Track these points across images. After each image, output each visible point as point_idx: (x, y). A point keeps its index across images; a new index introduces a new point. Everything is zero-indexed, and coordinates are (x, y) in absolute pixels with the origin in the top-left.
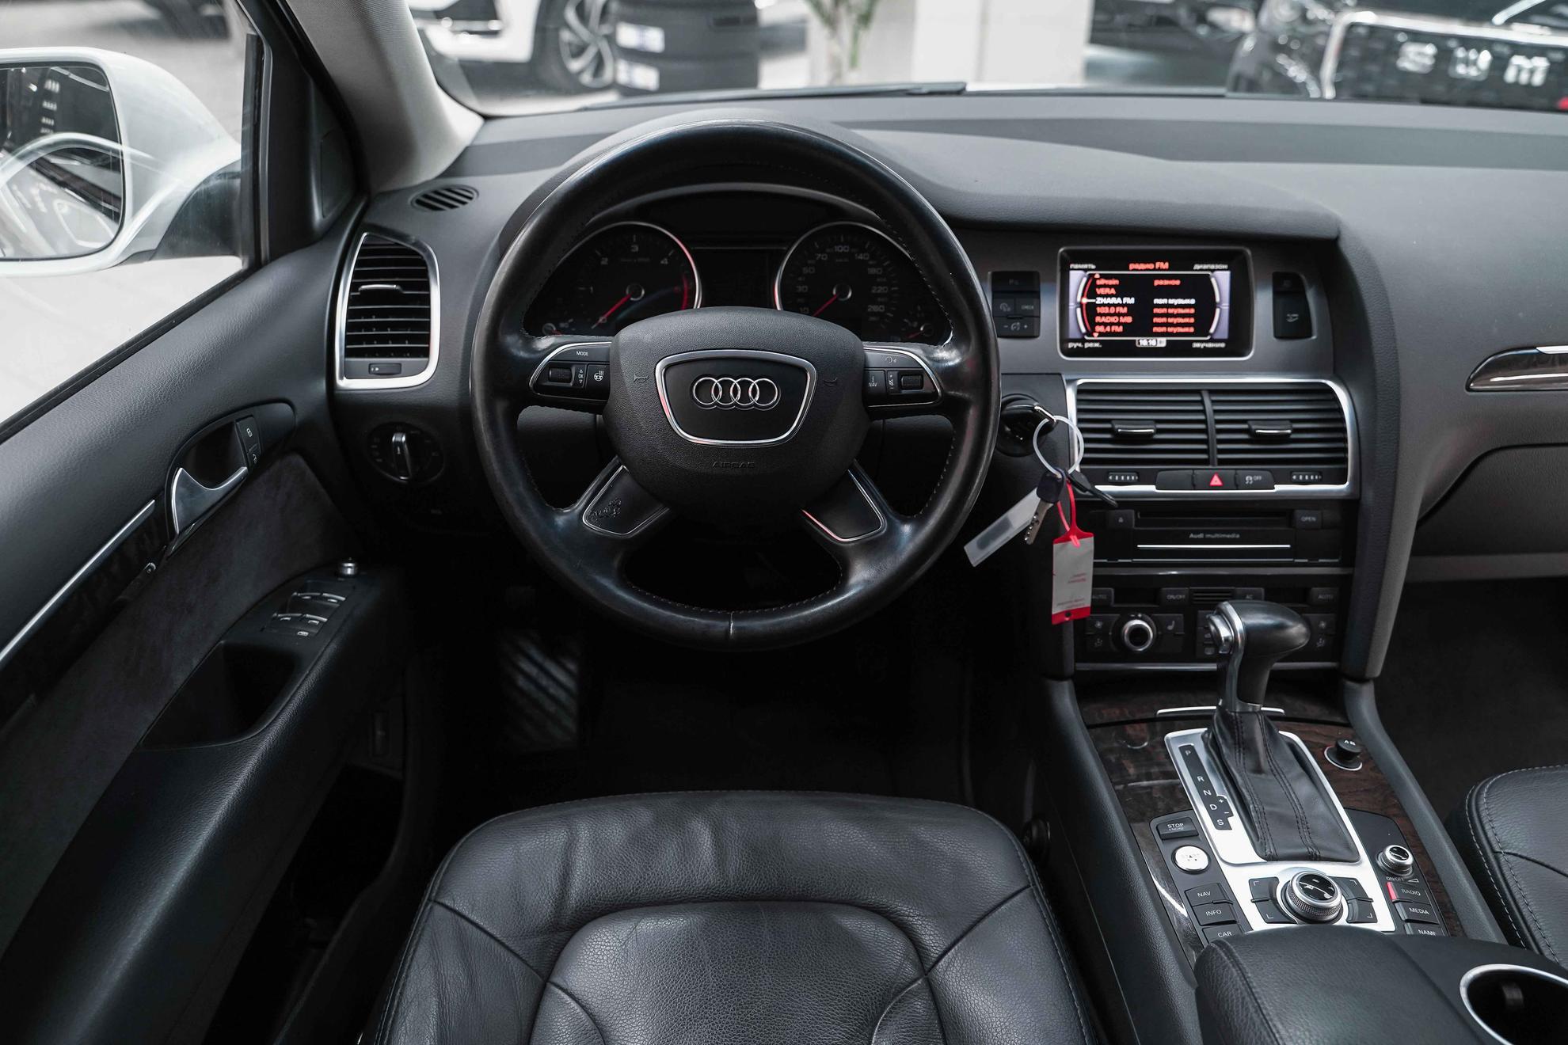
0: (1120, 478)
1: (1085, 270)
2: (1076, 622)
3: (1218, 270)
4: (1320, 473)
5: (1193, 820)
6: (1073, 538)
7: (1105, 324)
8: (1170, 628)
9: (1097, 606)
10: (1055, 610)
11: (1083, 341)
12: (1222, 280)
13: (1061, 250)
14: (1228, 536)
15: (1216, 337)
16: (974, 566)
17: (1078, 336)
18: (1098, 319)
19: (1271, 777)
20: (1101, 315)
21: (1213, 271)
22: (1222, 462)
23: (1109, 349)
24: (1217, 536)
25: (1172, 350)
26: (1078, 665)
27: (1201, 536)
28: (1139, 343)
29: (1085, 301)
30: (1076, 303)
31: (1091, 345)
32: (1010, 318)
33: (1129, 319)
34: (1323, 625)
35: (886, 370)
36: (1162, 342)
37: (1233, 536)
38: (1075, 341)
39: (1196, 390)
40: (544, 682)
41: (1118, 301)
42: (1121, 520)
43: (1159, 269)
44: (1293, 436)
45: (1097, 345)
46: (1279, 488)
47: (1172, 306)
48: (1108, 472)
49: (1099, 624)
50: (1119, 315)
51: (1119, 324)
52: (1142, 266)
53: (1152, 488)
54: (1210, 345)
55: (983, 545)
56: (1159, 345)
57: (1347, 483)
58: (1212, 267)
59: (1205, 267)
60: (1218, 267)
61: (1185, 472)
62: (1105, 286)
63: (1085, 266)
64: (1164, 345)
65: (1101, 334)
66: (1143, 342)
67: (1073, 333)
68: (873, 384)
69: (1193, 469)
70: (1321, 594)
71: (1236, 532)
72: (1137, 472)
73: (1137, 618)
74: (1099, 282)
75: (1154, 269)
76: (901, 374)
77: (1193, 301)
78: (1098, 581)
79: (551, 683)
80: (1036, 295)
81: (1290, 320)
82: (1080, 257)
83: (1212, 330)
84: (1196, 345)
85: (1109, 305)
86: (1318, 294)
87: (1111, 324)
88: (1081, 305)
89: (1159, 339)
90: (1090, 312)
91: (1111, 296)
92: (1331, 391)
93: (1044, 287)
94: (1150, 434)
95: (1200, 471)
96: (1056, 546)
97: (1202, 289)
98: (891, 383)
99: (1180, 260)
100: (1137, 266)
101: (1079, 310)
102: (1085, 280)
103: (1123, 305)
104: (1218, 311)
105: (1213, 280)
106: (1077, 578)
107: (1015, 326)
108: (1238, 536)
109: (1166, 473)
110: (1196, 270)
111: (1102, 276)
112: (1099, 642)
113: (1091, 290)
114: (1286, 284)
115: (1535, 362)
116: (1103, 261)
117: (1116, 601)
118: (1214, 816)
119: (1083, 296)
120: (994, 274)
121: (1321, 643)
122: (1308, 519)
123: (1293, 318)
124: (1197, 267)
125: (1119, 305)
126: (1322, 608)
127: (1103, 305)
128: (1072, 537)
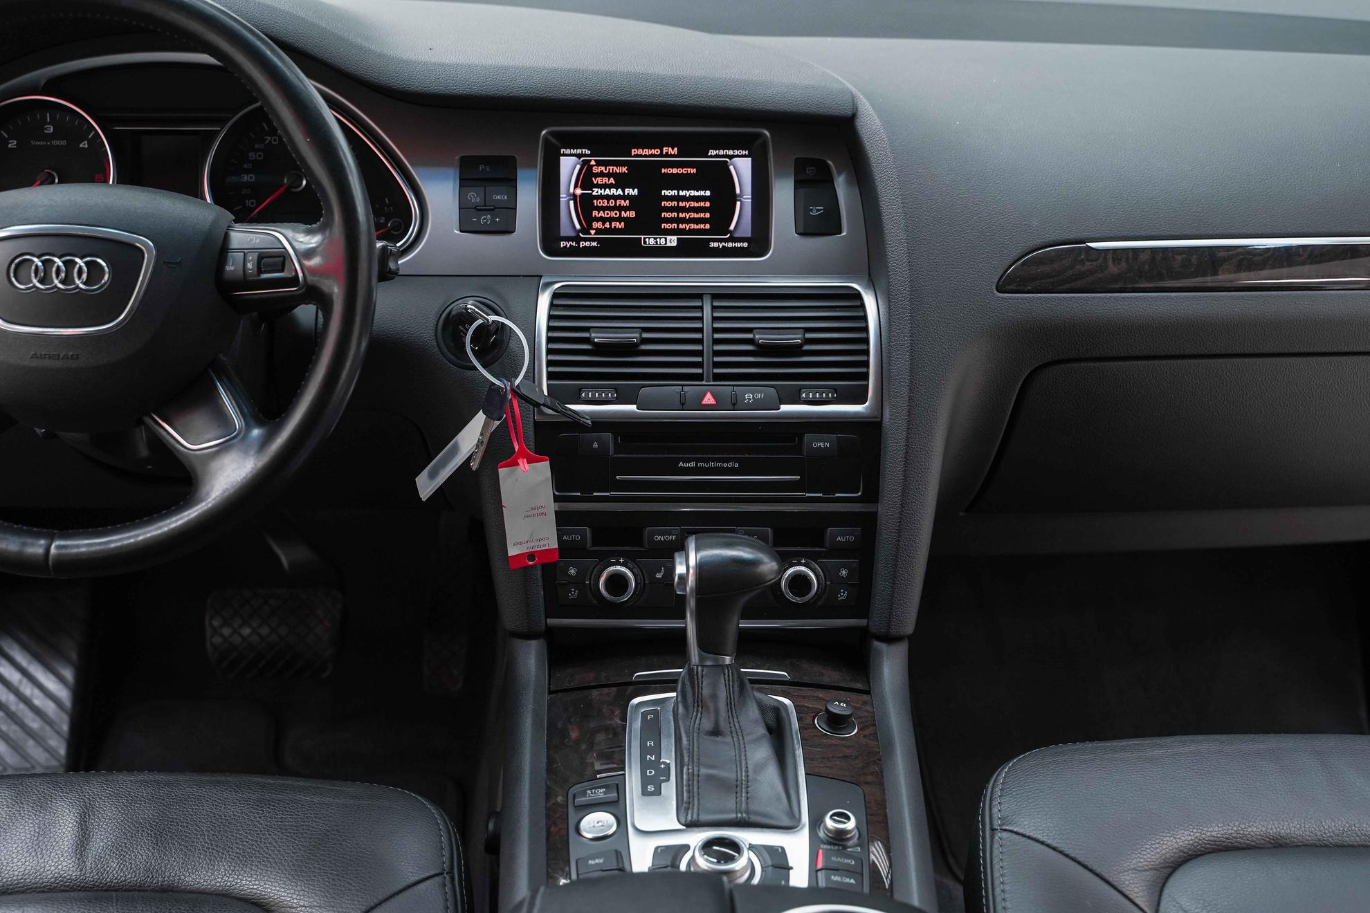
0: (593, 395)
1: (579, 156)
2: (544, 567)
3: (738, 156)
4: (835, 389)
5: (620, 788)
6: (522, 463)
7: (603, 220)
8: (659, 575)
9: (565, 548)
10: (512, 551)
11: (577, 239)
12: (742, 167)
13: (544, 132)
14: (725, 465)
15: (737, 235)
16: (424, 500)
17: (572, 234)
18: (595, 213)
19: (729, 739)
20: (599, 209)
21: (731, 157)
22: (717, 377)
23: (607, 248)
24: (712, 464)
25: (684, 249)
26: (548, 620)
27: (692, 464)
28: (645, 243)
29: (579, 191)
30: (569, 195)
31: (587, 244)
32: (479, 210)
33: (632, 214)
34: (844, 572)
35: (245, 252)
36: (672, 241)
37: (731, 465)
38: (568, 239)
39: (696, 295)
40: (28, 689)
41: (620, 192)
42: (595, 445)
43: (667, 155)
44: (806, 347)
45: (594, 244)
46: (785, 408)
47: (684, 199)
48: (580, 389)
49: (573, 571)
50: (620, 208)
51: (620, 219)
52: (647, 152)
53: (633, 407)
54: (730, 245)
55: (432, 475)
56: (668, 244)
57: (867, 404)
58: (731, 152)
59: (722, 152)
60: (736, 152)
61: (672, 390)
62: (601, 174)
63: (579, 151)
64: (674, 244)
65: (598, 231)
66: (651, 241)
67: (565, 230)
68: (229, 268)
69: (683, 385)
70: (840, 536)
71: (735, 460)
72: (616, 388)
73: (618, 563)
74: (596, 170)
75: (661, 155)
76: (261, 257)
77: (708, 193)
78: (562, 519)
79: (37, 692)
80: (510, 183)
81: (814, 213)
82: (573, 141)
83: (732, 228)
84: (713, 245)
85: (608, 197)
86: (849, 182)
87: (611, 220)
88: (574, 196)
89: (669, 238)
90: (585, 205)
91: (610, 186)
92: (858, 296)
93: (521, 174)
94: (636, 345)
95: (691, 389)
96: (502, 472)
97: (719, 179)
98: (249, 266)
99: (692, 145)
100: (640, 152)
101: (572, 203)
102: (578, 167)
103: (624, 197)
104: (738, 204)
105: (731, 168)
106: (535, 512)
107: (485, 219)
108: (737, 465)
109: (649, 391)
110: (711, 156)
111: (599, 163)
112: (574, 594)
113: (586, 179)
114: (810, 172)
115: (1082, 260)
116: (601, 145)
117: (594, 545)
118: (645, 781)
119: (576, 187)
120: (462, 158)
121: (843, 595)
122: (821, 443)
123: (816, 211)
124: (713, 152)
125: (619, 197)
126: (840, 551)
127: (601, 197)
128: (520, 461)
